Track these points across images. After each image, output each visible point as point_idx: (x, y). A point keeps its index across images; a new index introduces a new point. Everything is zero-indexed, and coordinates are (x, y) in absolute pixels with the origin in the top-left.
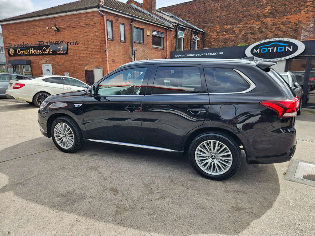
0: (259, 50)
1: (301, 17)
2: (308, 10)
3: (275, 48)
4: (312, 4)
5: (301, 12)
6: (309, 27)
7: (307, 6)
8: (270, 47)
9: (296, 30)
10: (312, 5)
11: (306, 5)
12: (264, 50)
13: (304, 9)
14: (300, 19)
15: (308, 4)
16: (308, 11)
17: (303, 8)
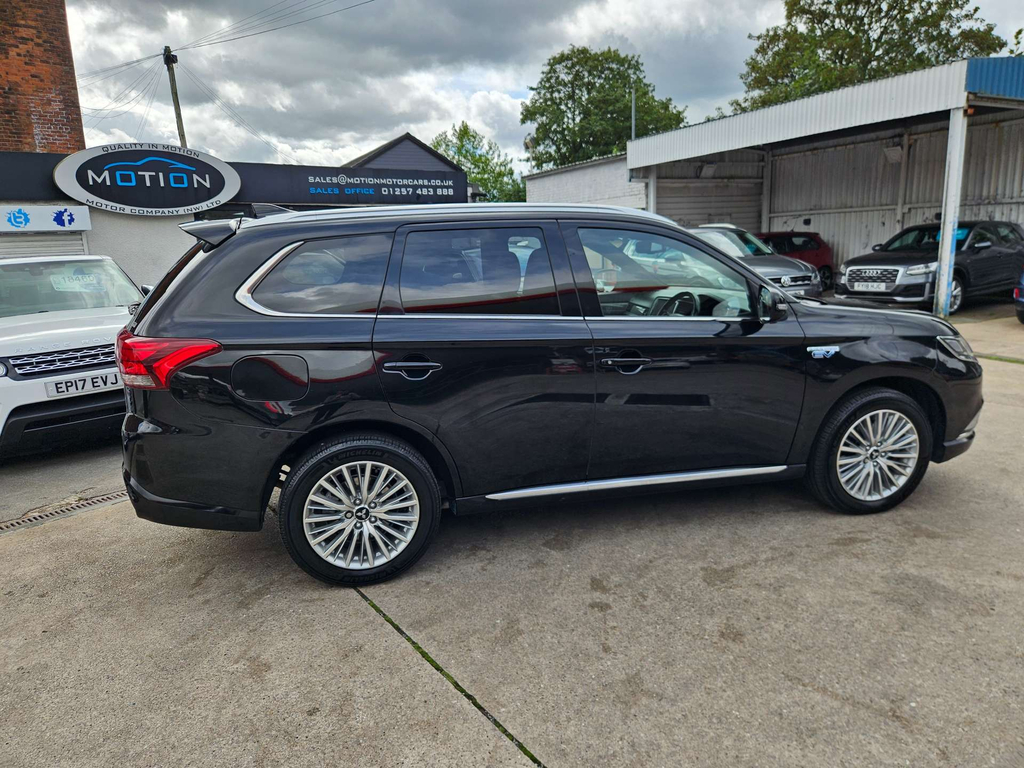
0: (106, 173)
1: (14, 71)
2: (29, 54)
3: (161, 175)
4: (39, 37)
5: (8, 53)
6: (49, 109)
7: (23, 38)
8: (145, 168)
9: (8, 112)
10: (40, 41)
11: (18, 35)
12: (126, 178)
13: (17, 47)
14: (12, 78)
15: (24, 33)
16: (31, 56)
17: (12, 42)
